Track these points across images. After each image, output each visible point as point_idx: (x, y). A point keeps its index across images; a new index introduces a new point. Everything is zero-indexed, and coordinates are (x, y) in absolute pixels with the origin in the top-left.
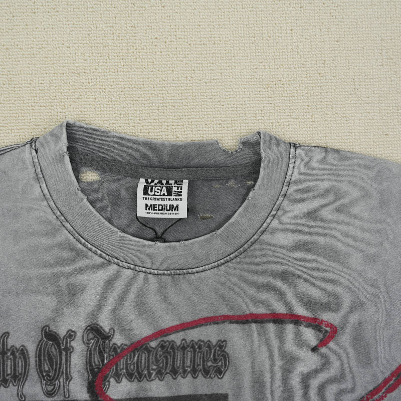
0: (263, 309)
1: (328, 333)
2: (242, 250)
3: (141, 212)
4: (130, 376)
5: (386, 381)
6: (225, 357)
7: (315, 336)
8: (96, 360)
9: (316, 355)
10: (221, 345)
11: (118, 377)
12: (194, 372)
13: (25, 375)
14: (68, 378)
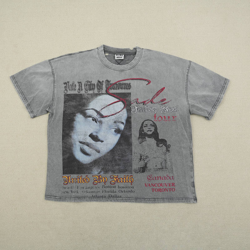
0: (137, 77)
1: (149, 82)
2: (134, 67)
3: (116, 59)
4: (113, 89)
5: (160, 90)
6: (130, 86)
7: (147, 83)
8: (107, 86)
9: (147, 85)
10: (130, 84)
11: (111, 89)
12: (125, 88)
13: (95, 88)
14: (102, 89)
